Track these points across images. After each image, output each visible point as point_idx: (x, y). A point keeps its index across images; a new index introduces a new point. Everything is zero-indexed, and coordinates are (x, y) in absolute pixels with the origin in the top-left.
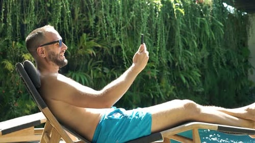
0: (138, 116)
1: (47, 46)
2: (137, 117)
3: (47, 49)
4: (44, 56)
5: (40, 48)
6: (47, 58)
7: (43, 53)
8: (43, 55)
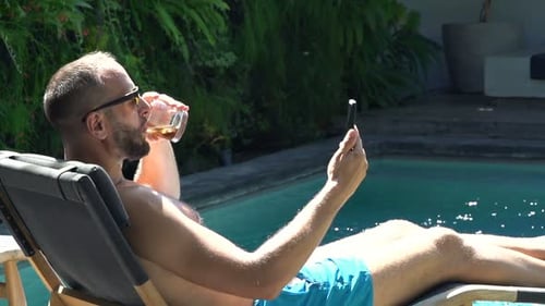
0: (341, 280)
1: (108, 108)
2: (340, 285)
3: (110, 117)
4: (103, 134)
5: (94, 115)
6: (111, 141)
7: (101, 129)
8: (100, 132)
